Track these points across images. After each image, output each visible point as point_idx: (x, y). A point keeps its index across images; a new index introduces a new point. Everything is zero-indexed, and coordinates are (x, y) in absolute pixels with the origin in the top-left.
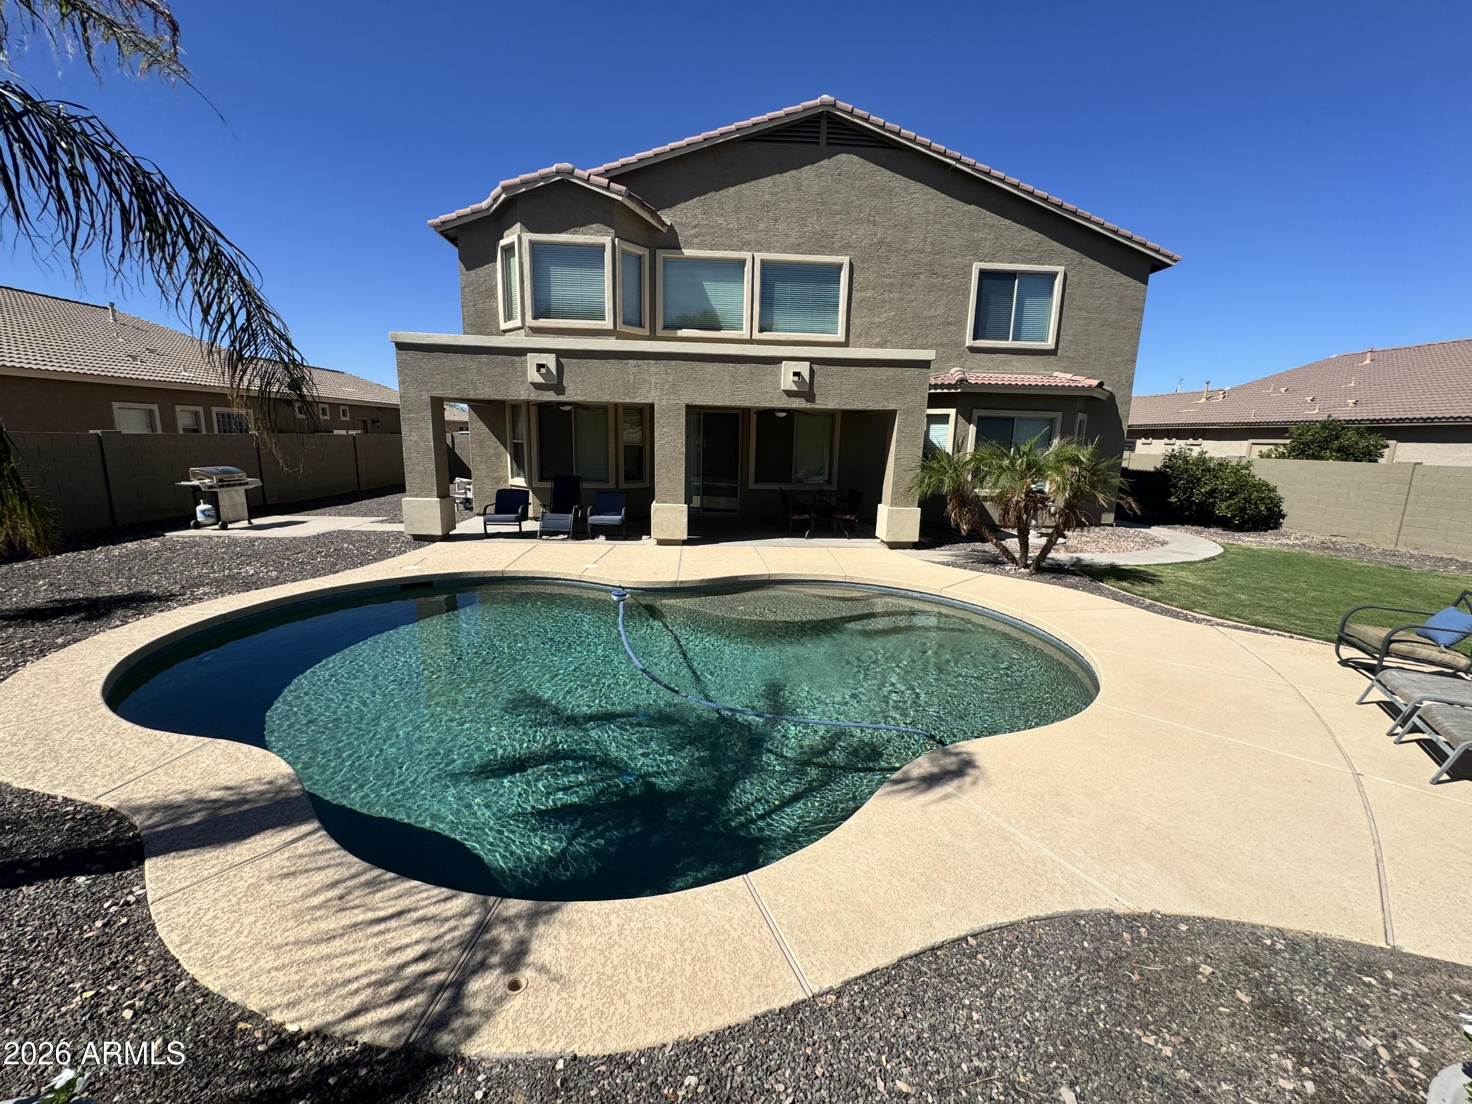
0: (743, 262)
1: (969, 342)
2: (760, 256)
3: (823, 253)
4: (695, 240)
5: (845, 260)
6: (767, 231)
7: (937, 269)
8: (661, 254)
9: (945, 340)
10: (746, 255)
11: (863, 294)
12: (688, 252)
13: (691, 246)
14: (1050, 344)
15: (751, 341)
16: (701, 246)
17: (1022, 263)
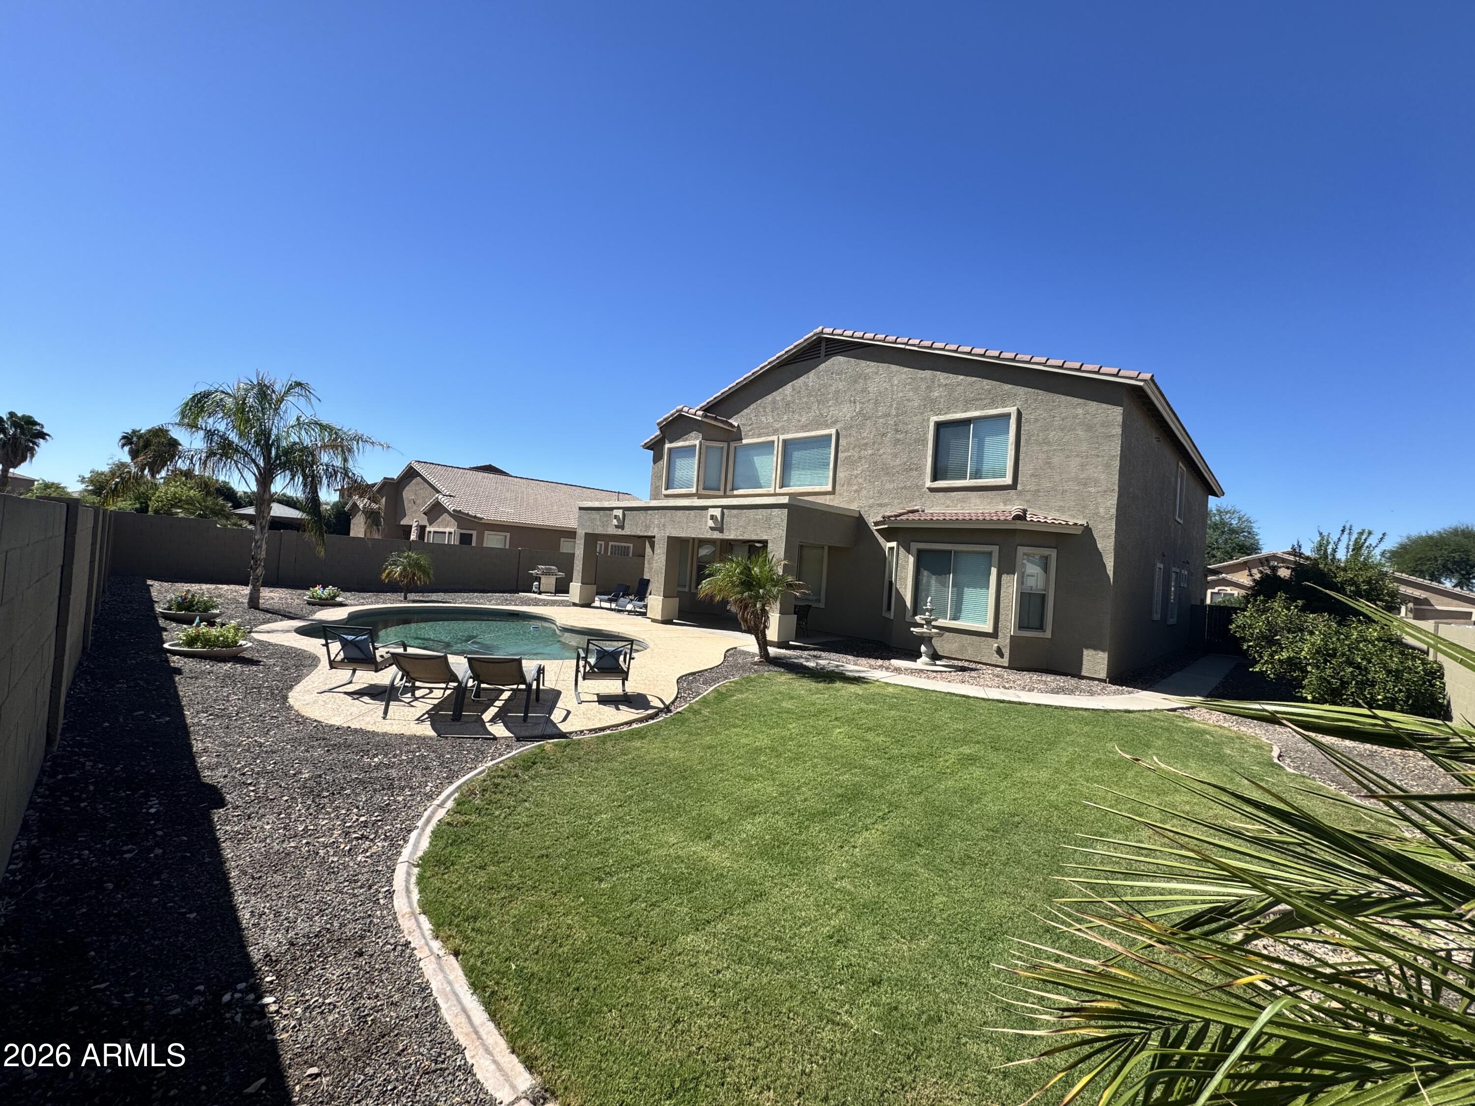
0: (773, 442)
1: (929, 484)
2: (782, 437)
3: (821, 429)
4: (750, 433)
5: (833, 431)
6: (789, 419)
7: (900, 427)
8: (733, 445)
9: (908, 484)
10: (775, 438)
11: (846, 454)
12: (744, 441)
13: (747, 437)
14: (1008, 480)
15: (775, 495)
16: (753, 436)
17: (976, 410)
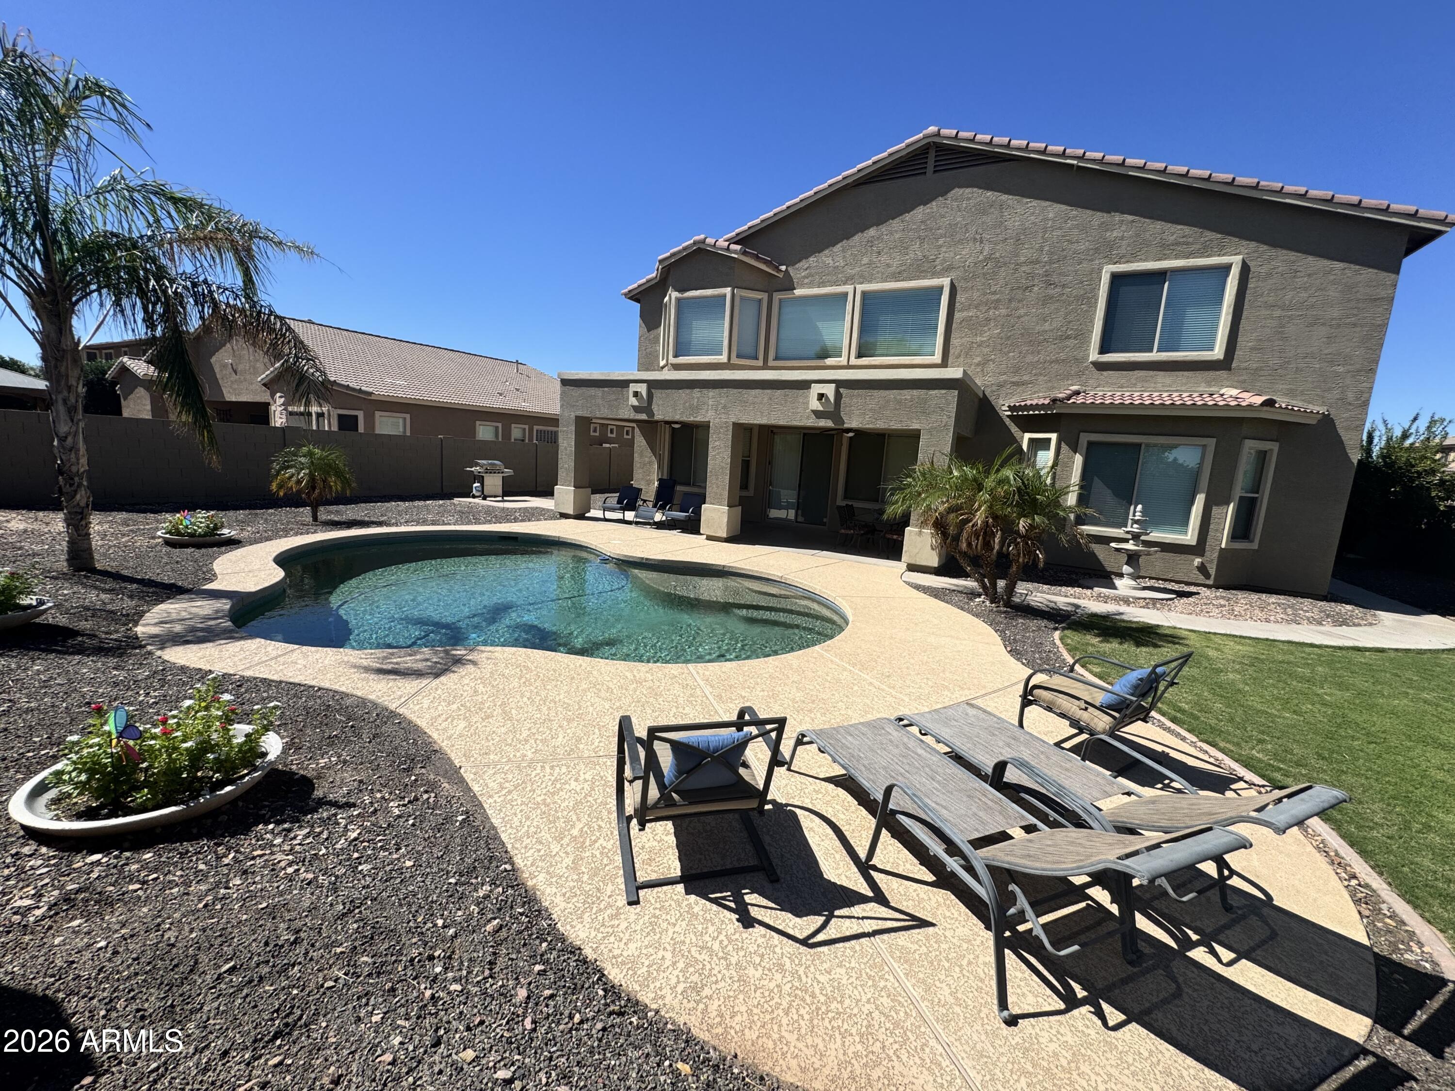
0: (846, 295)
1: (1094, 355)
2: (860, 288)
3: (924, 278)
4: (806, 281)
5: (946, 282)
6: (870, 263)
7: (1055, 278)
8: (777, 296)
9: (1062, 356)
10: (849, 288)
11: (965, 314)
12: (798, 292)
13: (802, 286)
14: (1218, 352)
15: (849, 367)
16: (810, 285)
17: (1176, 258)
